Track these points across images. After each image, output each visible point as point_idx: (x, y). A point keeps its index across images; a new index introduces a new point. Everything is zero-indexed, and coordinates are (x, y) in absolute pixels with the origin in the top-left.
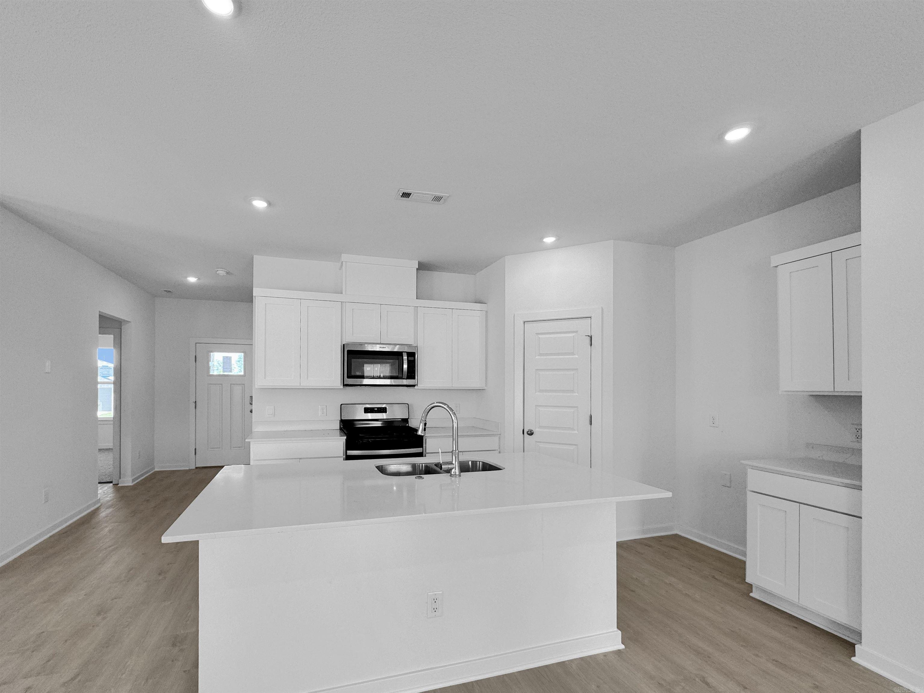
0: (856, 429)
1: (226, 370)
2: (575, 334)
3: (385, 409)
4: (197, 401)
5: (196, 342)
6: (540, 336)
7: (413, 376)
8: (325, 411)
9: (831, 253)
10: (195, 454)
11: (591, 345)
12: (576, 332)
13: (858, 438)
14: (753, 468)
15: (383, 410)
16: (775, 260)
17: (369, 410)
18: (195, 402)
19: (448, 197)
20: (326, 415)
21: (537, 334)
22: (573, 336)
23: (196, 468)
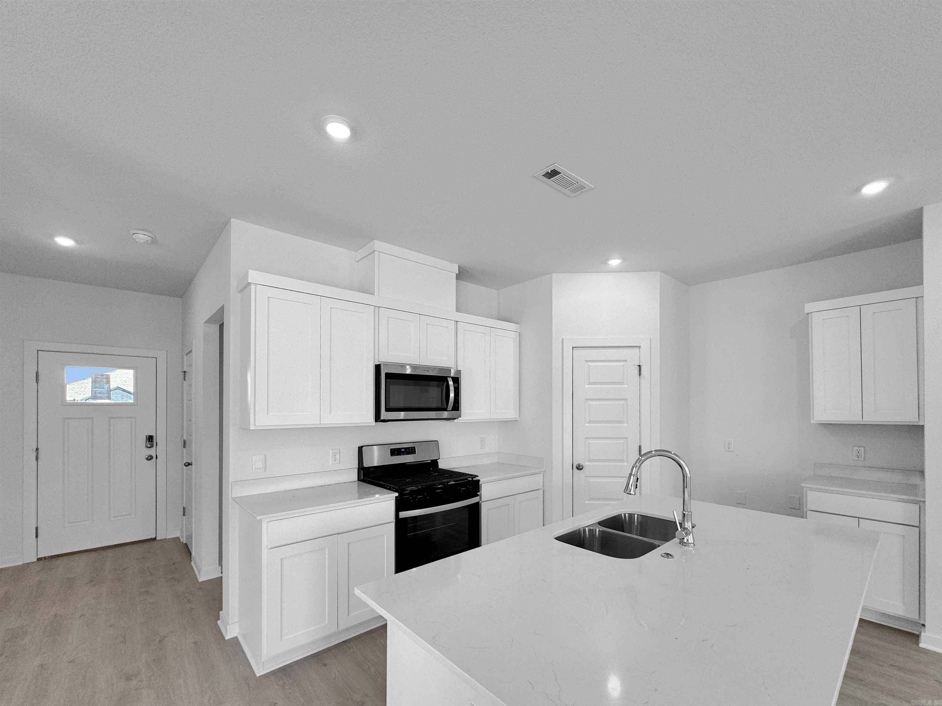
0: (857, 450)
1: (101, 395)
2: (624, 363)
3: (413, 450)
4: (39, 447)
5: (40, 349)
6: (591, 364)
7: (457, 406)
8: (338, 457)
9: (859, 306)
10: (37, 536)
11: (640, 375)
12: (626, 361)
13: (858, 457)
14: (812, 489)
15: (411, 451)
16: (809, 307)
17: (396, 452)
18: (37, 449)
19: (592, 189)
20: (340, 463)
21: (586, 361)
22: (623, 365)
23: (39, 559)
